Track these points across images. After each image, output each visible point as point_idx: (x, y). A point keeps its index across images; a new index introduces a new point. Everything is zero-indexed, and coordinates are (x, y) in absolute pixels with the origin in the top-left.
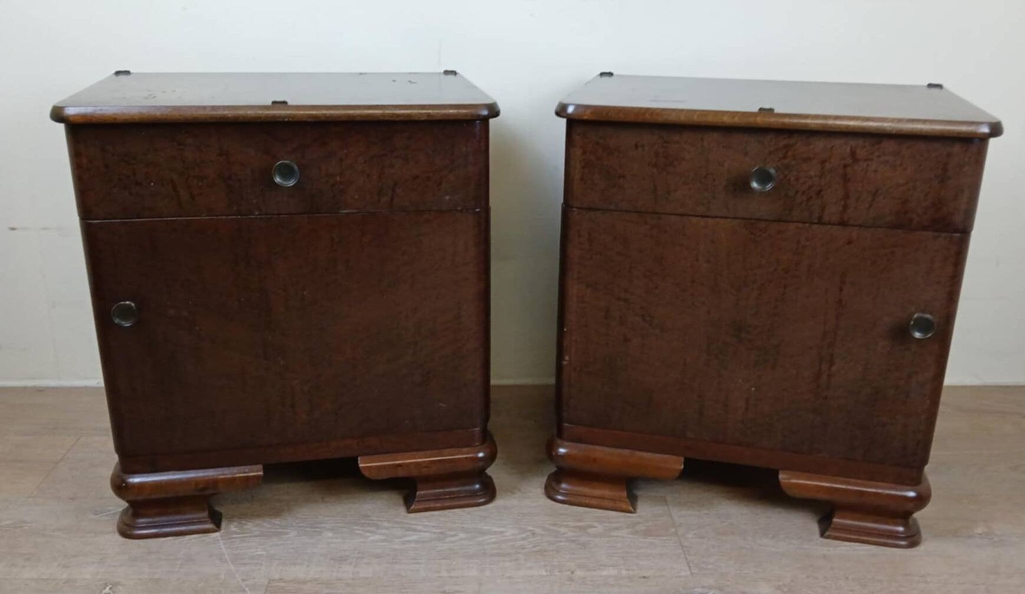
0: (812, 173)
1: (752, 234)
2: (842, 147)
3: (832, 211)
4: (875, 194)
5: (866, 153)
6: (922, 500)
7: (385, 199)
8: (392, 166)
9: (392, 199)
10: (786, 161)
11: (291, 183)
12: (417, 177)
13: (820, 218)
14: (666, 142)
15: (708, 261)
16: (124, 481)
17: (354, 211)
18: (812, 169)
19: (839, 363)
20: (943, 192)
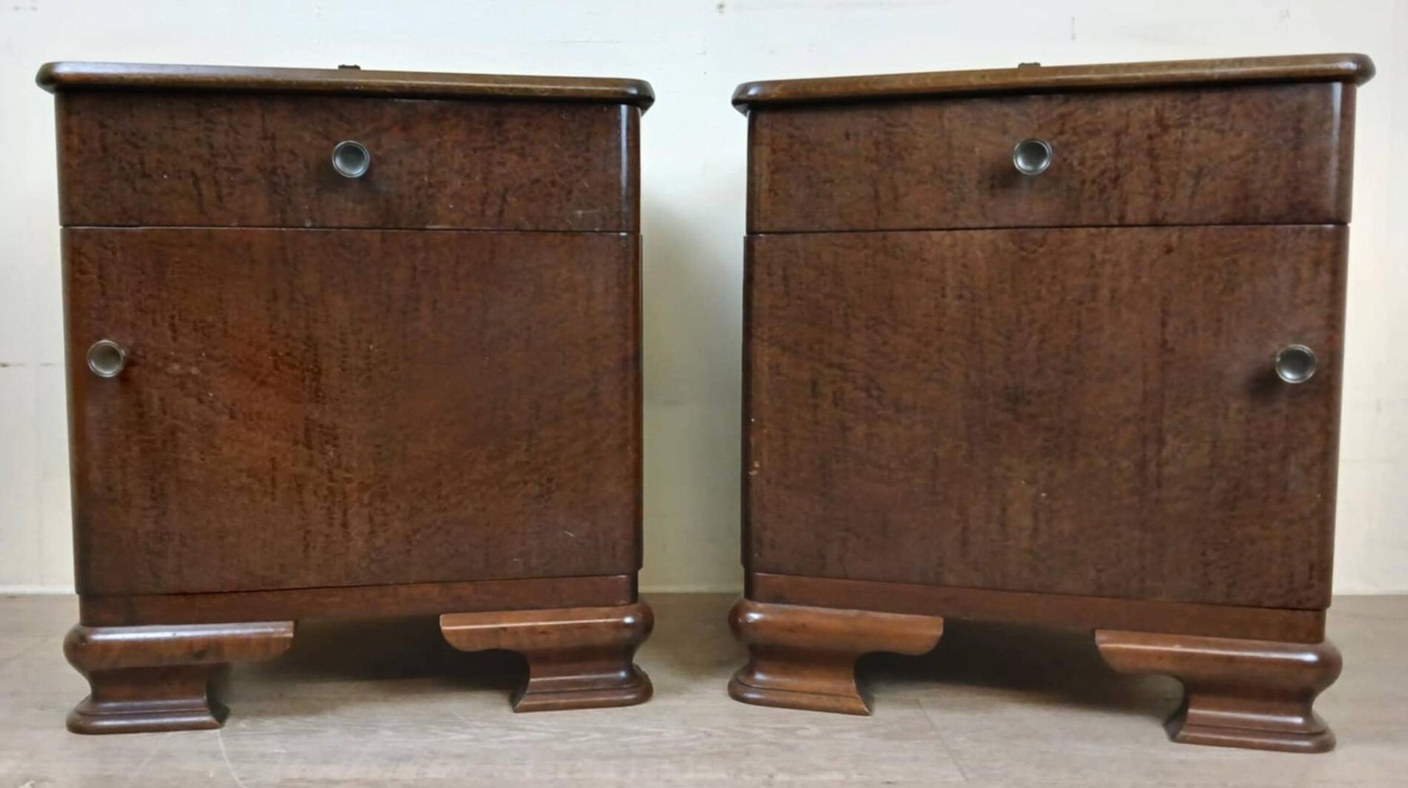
0: (1103, 152)
1: (1022, 249)
2: (1142, 109)
3: (1138, 207)
5: (1179, 117)
6: (1328, 669)
7: (490, 212)
8: (502, 164)
9: (501, 212)
10: (1063, 138)
11: (358, 172)
12: (538, 181)
13: (1122, 218)
14: (890, 125)
15: (960, 297)
16: (83, 638)
17: (447, 227)
18: (1103, 146)
19: (1171, 442)
20: (1299, 163)
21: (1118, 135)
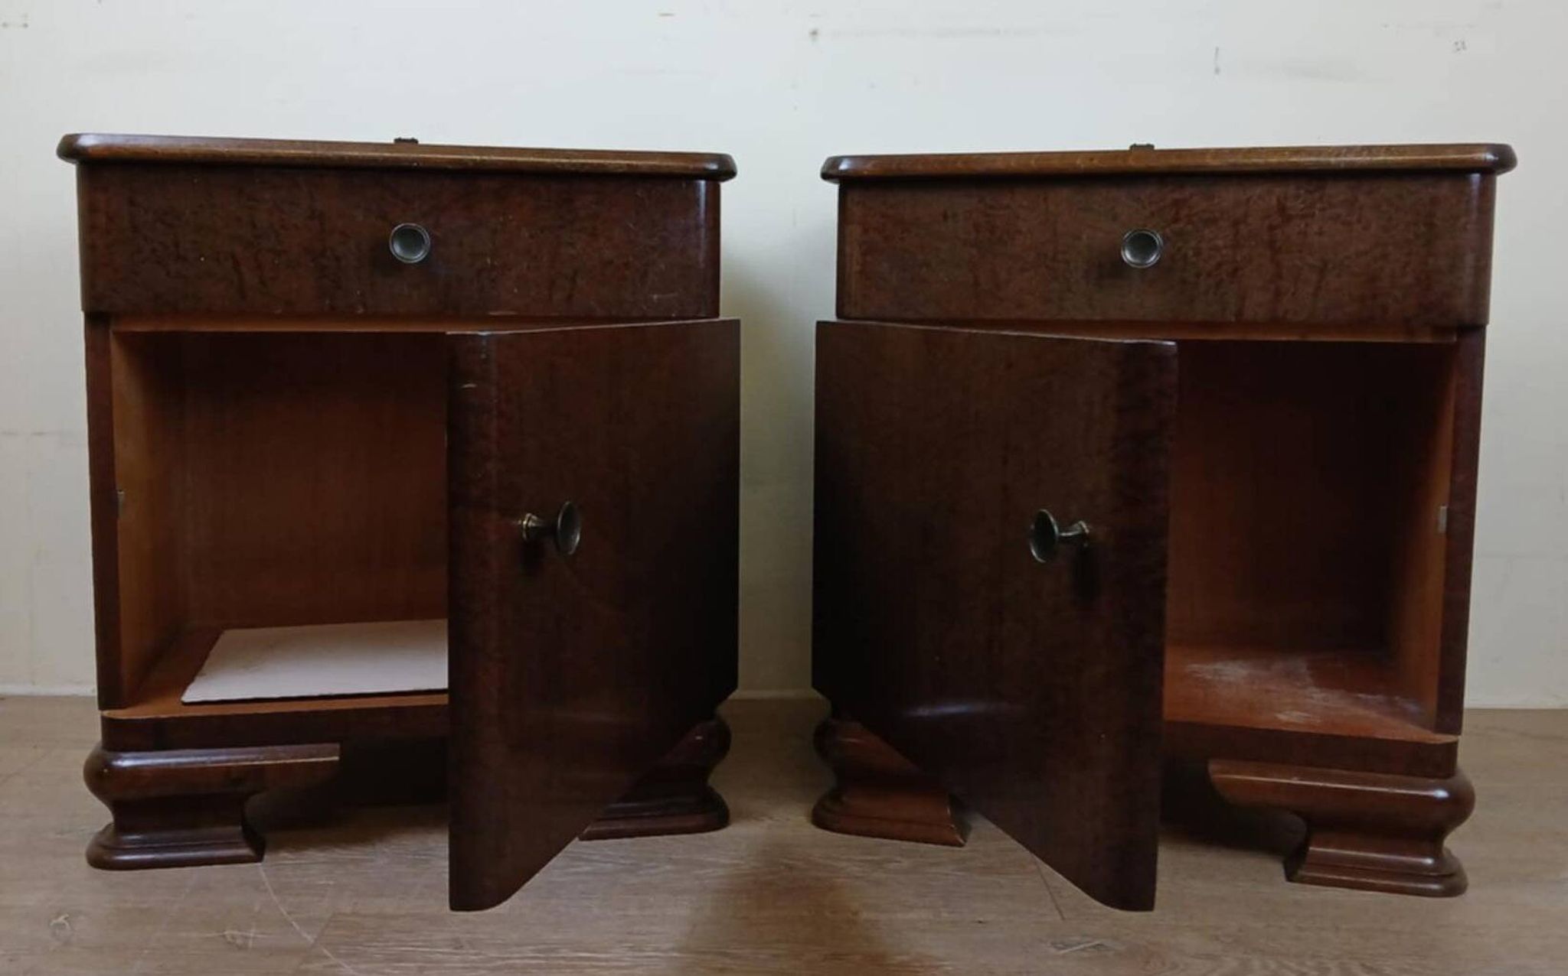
0: (1220, 243)
2: (1263, 197)
3: (1258, 302)
4: (1323, 270)
5: (1302, 206)
6: (1460, 806)
7: (558, 298)
8: (572, 244)
9: (570, 298)
10: (1177, 227)
11: (419, 256)
12: (611, 262)
13: (1239, 313)
14: (991, 207)
16: (105, 764)
17: (511, 313)
18: (1220, 237)
20: (1431, 260)
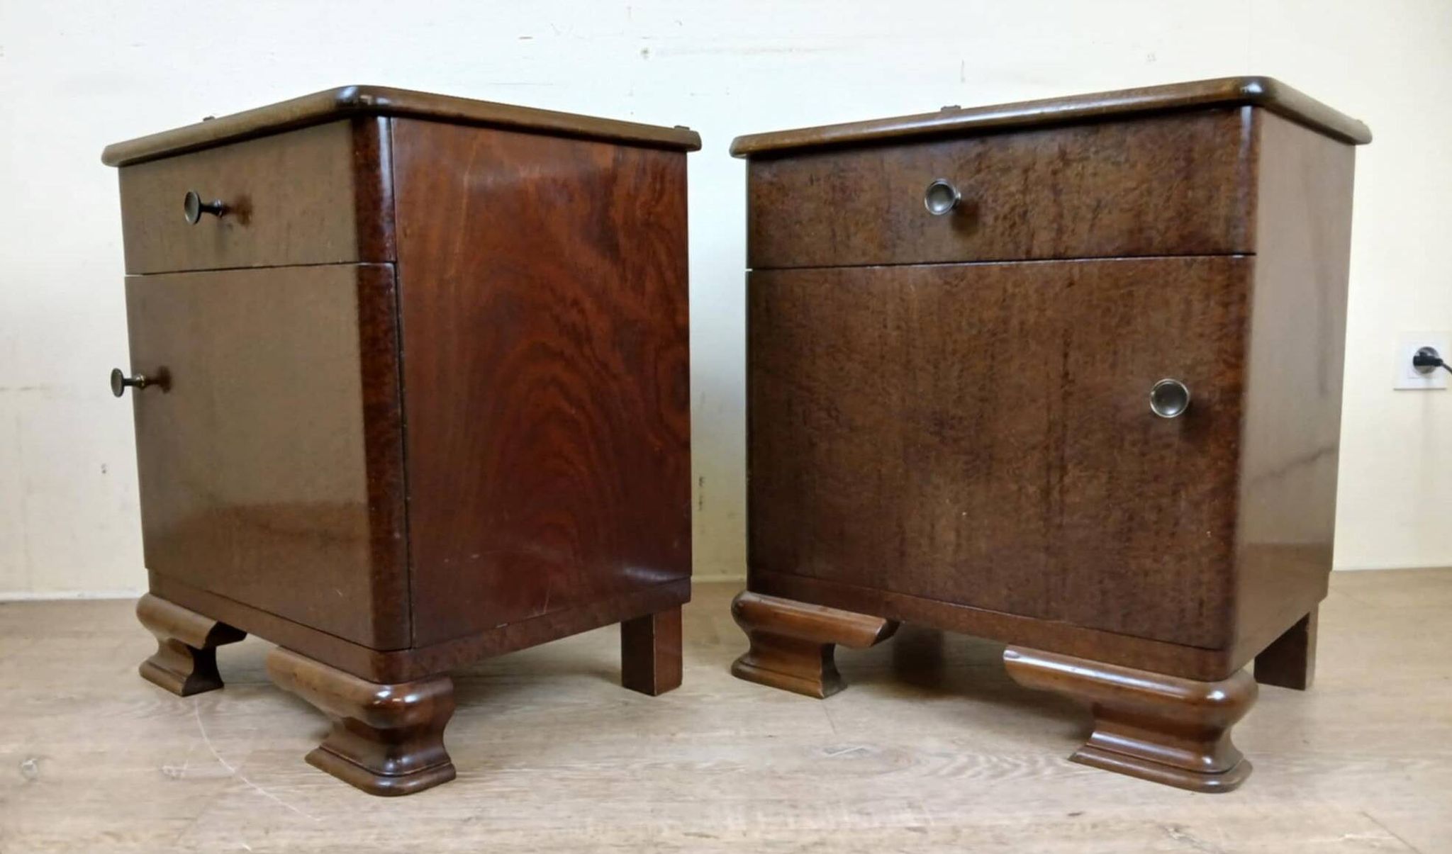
0: (1013, 189)
1: (946, 283)
2: (1047, 144)
3: (1043, 241)
4: (1097, 209)
5: (1080, 150)
6: (1235, 707)
10: (979, 177)
13: (1028, 252)
14: (843, 169)
15: (898, 328)
18: (1013, 183)
19: (1073, 472)
20: (1190, 194)
21: (1026, 171)
